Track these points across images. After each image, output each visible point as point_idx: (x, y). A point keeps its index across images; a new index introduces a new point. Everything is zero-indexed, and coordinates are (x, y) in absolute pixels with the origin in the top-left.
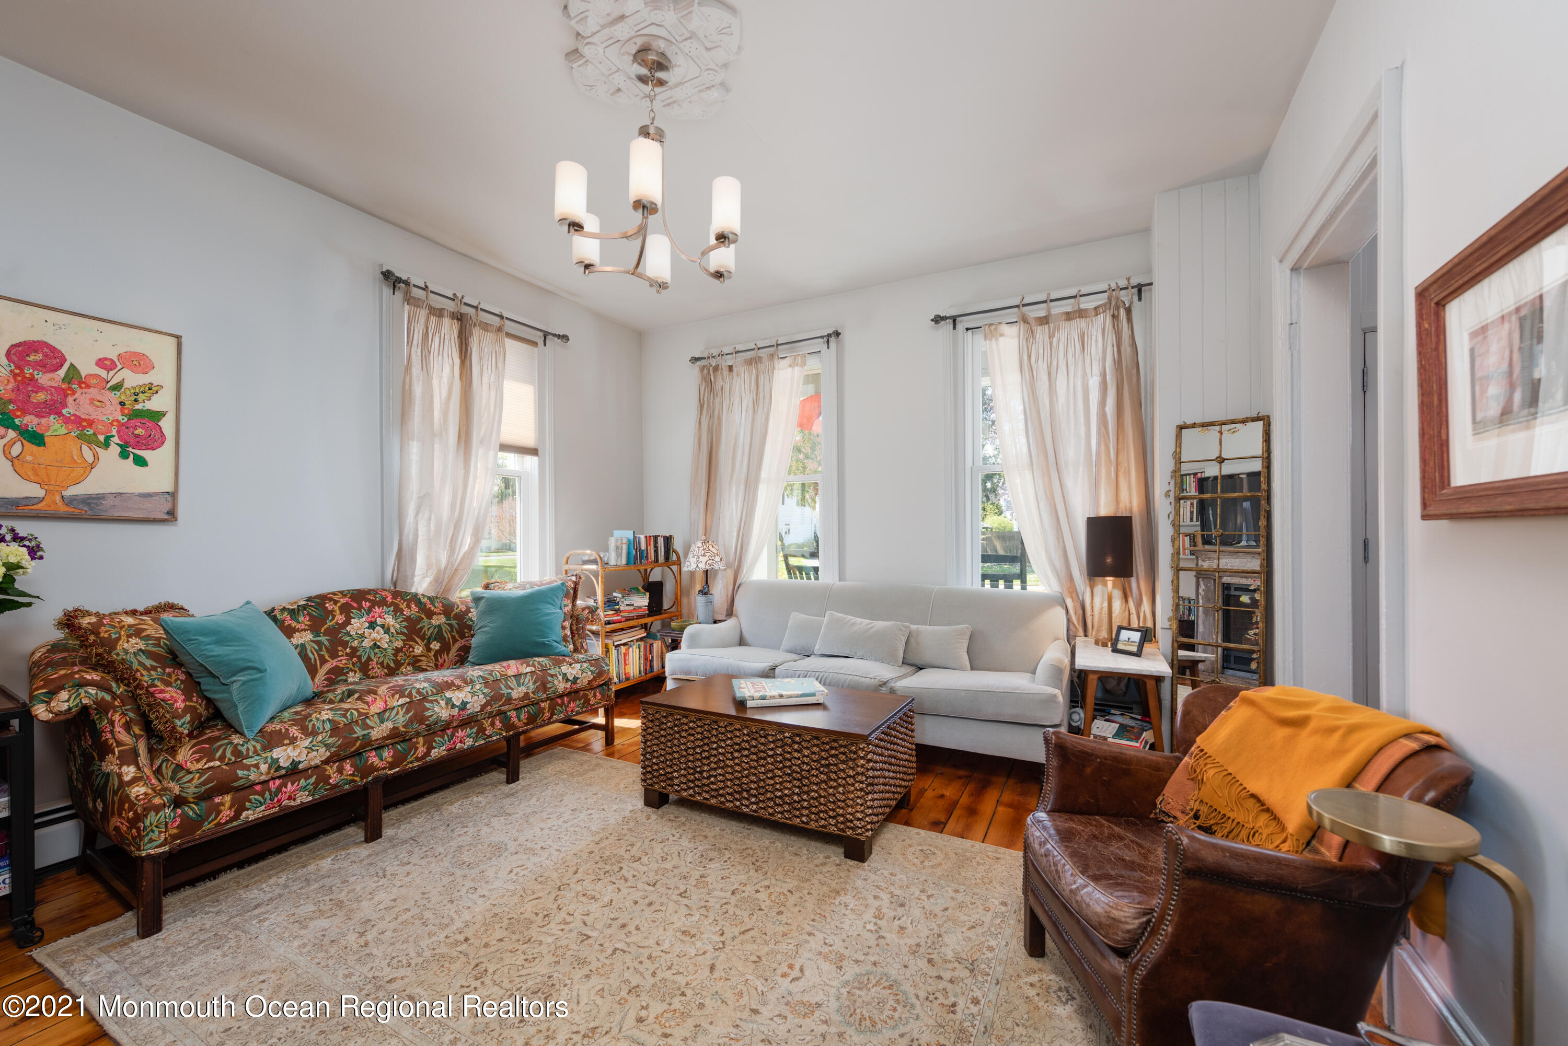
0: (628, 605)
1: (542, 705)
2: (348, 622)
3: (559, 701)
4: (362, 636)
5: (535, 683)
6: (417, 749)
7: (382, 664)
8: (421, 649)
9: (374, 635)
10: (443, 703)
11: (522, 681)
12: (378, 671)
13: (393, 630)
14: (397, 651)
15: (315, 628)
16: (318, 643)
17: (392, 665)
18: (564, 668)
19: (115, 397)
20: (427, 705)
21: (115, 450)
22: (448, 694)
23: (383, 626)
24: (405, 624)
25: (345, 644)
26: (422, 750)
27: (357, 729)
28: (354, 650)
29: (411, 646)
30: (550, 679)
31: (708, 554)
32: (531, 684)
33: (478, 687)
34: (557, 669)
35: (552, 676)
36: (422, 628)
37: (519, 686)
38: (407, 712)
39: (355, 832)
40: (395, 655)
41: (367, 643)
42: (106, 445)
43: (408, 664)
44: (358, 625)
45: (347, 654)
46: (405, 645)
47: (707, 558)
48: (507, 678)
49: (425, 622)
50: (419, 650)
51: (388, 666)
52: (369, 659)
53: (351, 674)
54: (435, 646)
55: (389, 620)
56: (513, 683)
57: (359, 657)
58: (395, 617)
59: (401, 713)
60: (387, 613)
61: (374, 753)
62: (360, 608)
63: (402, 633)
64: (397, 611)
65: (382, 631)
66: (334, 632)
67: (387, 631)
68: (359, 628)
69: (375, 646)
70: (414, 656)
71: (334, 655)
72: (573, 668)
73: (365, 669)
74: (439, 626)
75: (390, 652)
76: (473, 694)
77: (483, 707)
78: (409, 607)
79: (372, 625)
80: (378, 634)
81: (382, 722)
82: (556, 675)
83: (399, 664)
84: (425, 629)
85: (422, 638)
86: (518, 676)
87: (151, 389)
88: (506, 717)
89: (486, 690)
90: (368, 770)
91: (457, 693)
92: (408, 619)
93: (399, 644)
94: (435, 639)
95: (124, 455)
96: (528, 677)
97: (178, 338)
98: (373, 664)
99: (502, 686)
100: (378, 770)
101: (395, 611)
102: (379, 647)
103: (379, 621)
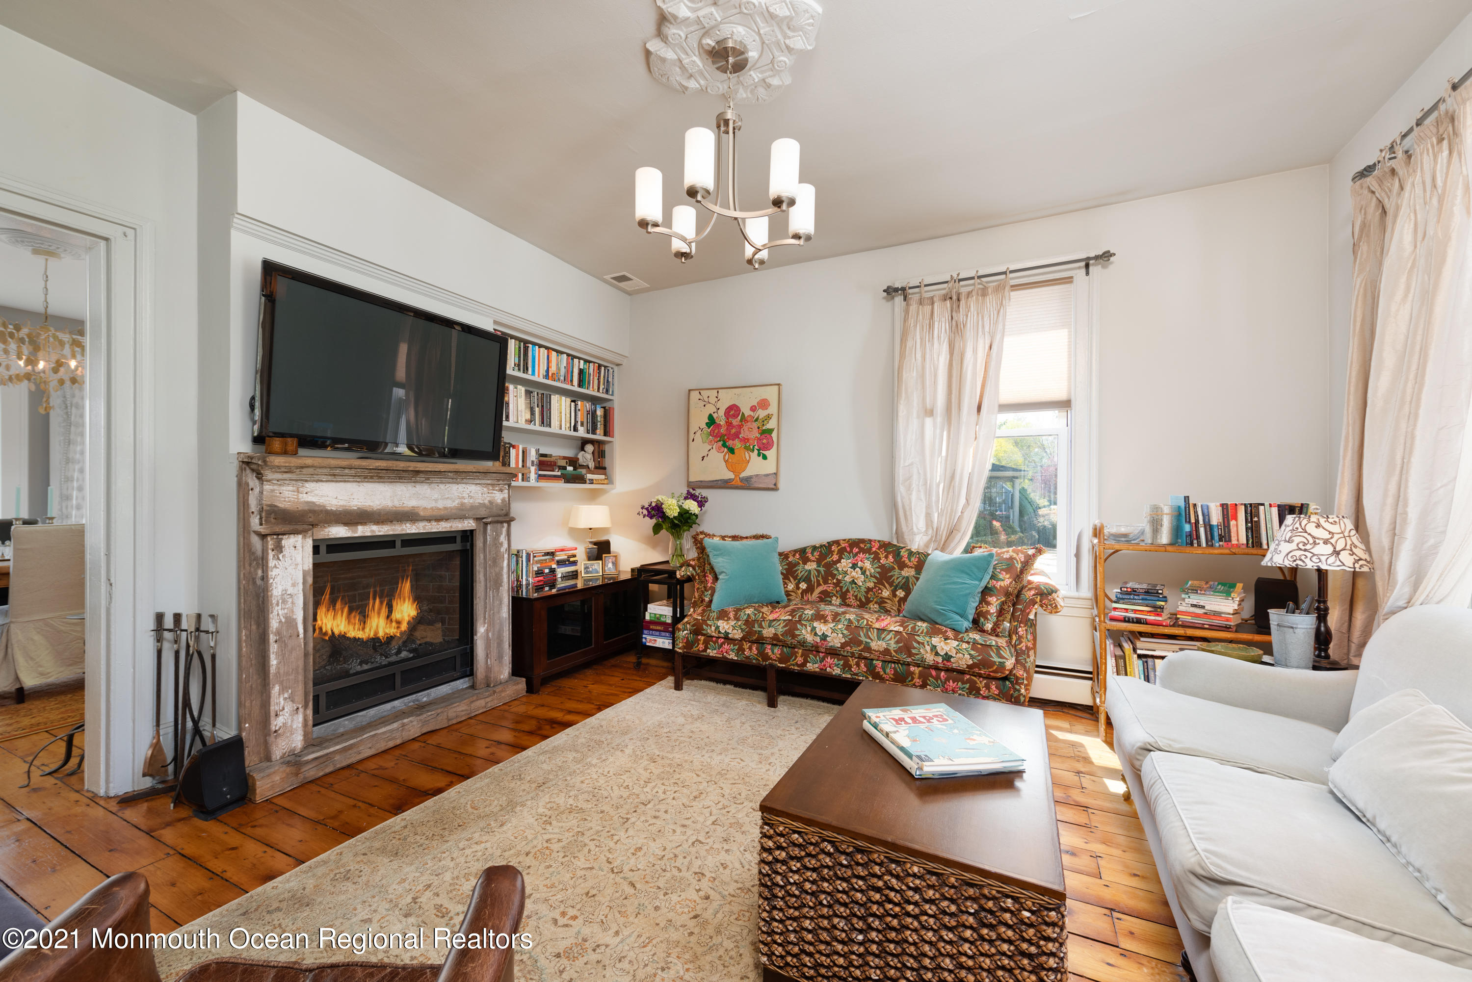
0: (1193, 606)
1: (912, 669)
2: (839, 561)
3: (934, 673)
4: (846, 573)
5: (897, 642)
6: (796, 657)
7: (856, 596)
8: (888, 593)
9: (854, 574)
10: (809, 629)
11: (883, 636)
12: (852, 601)
13: (868, 573)
14: (869, 590)
15: (819, 562)
16: (818, 571)
17: (863, 600)
18: (935, 640)
19: (756, 425)
20: (799, 626)
21: (756, 452)
22: (816, 624)
23: (861, 568)
24: (879, 570)
25: (834, 576)
26: (800, 660)
27: (756, 625)
28: (839, 581)
29: (880, 589)
30: (915, 645)
31: (1297, 540)
32: (892, 642)
33: (840, 627)
34: (927, 639)
35: (919, 643)
36: (892, 576)
37: (879, 639)
38: (785, 626)
39: (761, 695)
40: (867, 592)
41: (848, 579)
42: (753, 451)
43: (876, 603)
44: (845, 564)
45: (834, 583)
46: (875, 586)
47: (1293, 546)
48: (870, 627)
49: (896, 572)
50: (886, 593)
51: (860, 600)
52: (847, 591)
53: (834, 598)
54: (901, 593)
55: (867, 565)
56: (874, 635)
57: (841, 588)
58: (872, 563)
59: (782, 625)
60: (868, 559)
61: (770, 647)
62: (851, 551)
63: (875, 577)
64: (877, 558)
65: (860, 572)
66: (830, 566)
67: (864, 573)
68: (845, 567)
69: (853, 582)
70: (881, 598)
71: (826, 582)
72: (946, 644)
73: (844, 596)
74: (907, 578)
75: (863, 589)
76: (833, 631)
77: (844, 645)
78: (886, 557)
79: (854, 566)
80: (856, 574)
81: (769, 627)
82: (923, 644)
83: (868, 601)
84: (895, 577)
85: (891, 585)
86: (881, 631)
87: (769, 417)
88: (871, 664)
89: (845, 632)
90: (766, 657)
91: (822, 625)
92: (882, 567)
93: (871, 585)
94: (901, 588)
95: (759, 455)
96: (891, 634)
97: (779, 385)
98: (850, 595)
99: (861, 634)
100: (771, 659)
101: (874, 559)
102: (856, 584)
103: (860, 564)
